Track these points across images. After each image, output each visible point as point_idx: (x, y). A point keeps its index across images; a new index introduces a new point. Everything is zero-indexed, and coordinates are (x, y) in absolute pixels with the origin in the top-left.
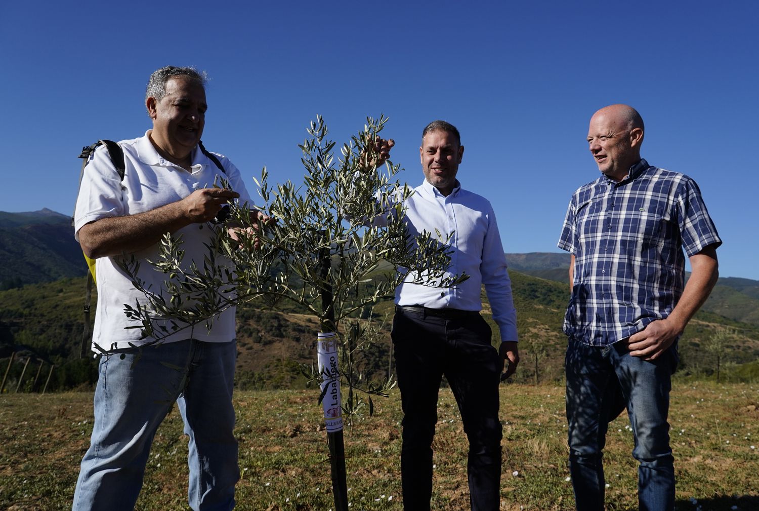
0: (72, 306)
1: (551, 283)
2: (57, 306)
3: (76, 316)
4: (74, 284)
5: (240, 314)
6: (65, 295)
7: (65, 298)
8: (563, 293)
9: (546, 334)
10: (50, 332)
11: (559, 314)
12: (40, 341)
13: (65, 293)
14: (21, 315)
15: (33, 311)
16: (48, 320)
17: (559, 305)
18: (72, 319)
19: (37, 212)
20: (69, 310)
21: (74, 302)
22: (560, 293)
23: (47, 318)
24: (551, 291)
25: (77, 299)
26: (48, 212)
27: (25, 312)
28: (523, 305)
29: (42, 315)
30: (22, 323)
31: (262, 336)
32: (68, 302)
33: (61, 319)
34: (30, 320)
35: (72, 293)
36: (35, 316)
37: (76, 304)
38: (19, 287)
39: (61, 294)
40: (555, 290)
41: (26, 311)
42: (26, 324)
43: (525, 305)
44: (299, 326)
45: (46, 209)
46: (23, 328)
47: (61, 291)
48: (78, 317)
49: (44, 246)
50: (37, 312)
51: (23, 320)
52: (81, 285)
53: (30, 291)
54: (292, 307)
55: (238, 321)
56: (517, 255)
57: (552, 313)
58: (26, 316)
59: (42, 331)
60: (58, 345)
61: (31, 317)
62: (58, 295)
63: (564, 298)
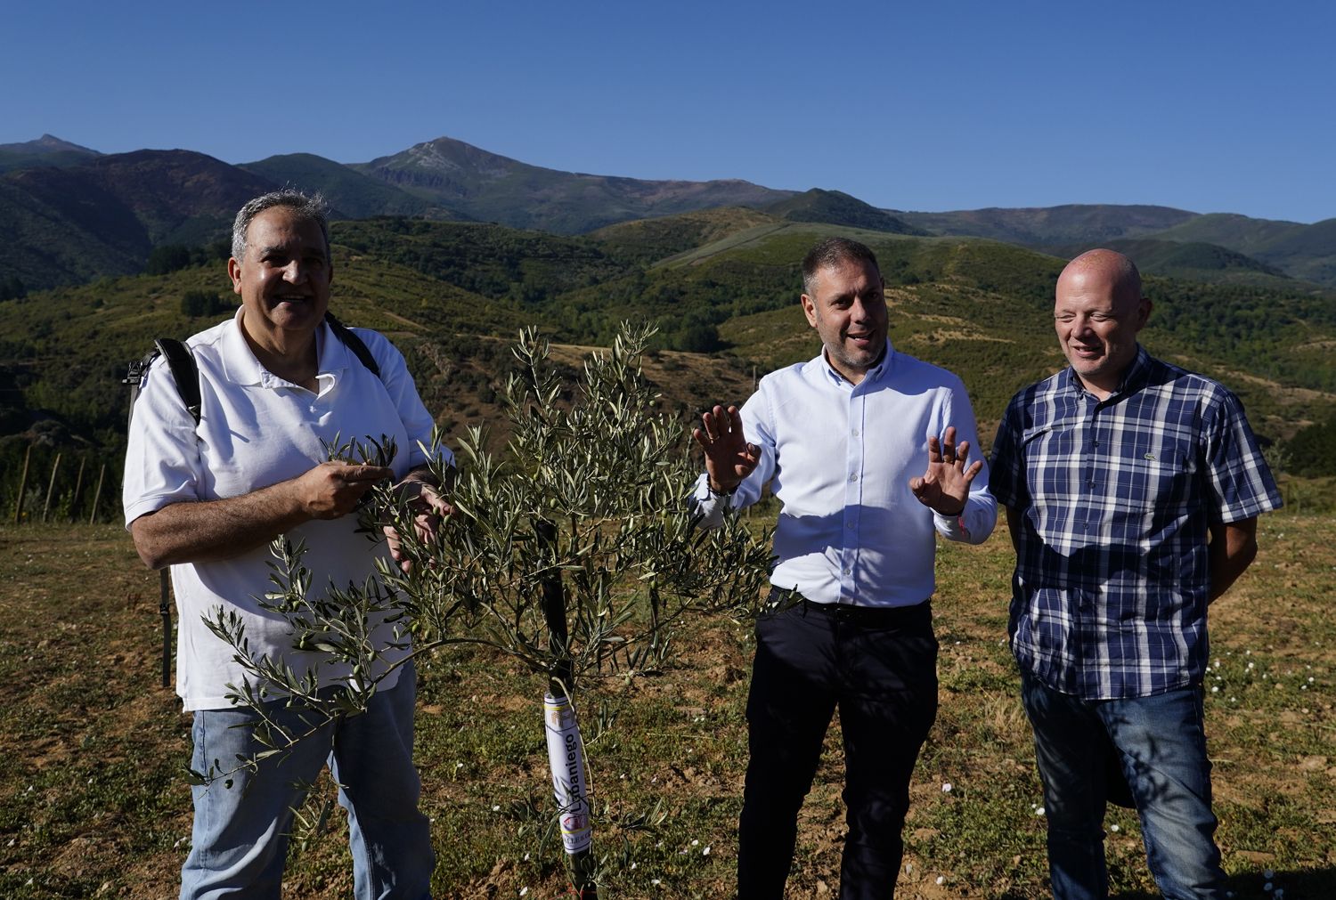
0: (125, 334)
2: (96, 333)
3: (134, 353)
4: (122, 290)
5: (450, 347)
6: (110, 311)
7: (109, 319)
10: (90, 384)
12: (74, 402)
13: (108, 308)
14: (31, 353)
15: (52, 344)
16: (82, 362)
18: (128, 358)
19: (32, 143)
20: (121, 341)
21: (127, 326)
23: (80, 357)
25: (132, 319)
26: (53, 143)
27: (37, 347)
29: (71, 352)
30: (34, 367)
31: (496, 389)
32: (115, 325)
33: (107, 359)
34: (48, 363)
35: (121, 308)
36: (57, 353)
37: (132, 329)
38: (20, 298)
39: (100, 310)
41: (39, 345)
42: (43, 369)
44: (569, 368)
45: (48, 137)
46: (38, 377)
47: (99, 304)
49: (56, 213)
50: (60, 346)
51: (35, 362)
52: (135, 292)
53: (41, 304)
54: (554, 330)
55: (447, 360)
56: (1029, 211)
58: (40, 354)
59: (74, 383)
60: (107, 409)
61: (51, 356)
62: (94, 313)
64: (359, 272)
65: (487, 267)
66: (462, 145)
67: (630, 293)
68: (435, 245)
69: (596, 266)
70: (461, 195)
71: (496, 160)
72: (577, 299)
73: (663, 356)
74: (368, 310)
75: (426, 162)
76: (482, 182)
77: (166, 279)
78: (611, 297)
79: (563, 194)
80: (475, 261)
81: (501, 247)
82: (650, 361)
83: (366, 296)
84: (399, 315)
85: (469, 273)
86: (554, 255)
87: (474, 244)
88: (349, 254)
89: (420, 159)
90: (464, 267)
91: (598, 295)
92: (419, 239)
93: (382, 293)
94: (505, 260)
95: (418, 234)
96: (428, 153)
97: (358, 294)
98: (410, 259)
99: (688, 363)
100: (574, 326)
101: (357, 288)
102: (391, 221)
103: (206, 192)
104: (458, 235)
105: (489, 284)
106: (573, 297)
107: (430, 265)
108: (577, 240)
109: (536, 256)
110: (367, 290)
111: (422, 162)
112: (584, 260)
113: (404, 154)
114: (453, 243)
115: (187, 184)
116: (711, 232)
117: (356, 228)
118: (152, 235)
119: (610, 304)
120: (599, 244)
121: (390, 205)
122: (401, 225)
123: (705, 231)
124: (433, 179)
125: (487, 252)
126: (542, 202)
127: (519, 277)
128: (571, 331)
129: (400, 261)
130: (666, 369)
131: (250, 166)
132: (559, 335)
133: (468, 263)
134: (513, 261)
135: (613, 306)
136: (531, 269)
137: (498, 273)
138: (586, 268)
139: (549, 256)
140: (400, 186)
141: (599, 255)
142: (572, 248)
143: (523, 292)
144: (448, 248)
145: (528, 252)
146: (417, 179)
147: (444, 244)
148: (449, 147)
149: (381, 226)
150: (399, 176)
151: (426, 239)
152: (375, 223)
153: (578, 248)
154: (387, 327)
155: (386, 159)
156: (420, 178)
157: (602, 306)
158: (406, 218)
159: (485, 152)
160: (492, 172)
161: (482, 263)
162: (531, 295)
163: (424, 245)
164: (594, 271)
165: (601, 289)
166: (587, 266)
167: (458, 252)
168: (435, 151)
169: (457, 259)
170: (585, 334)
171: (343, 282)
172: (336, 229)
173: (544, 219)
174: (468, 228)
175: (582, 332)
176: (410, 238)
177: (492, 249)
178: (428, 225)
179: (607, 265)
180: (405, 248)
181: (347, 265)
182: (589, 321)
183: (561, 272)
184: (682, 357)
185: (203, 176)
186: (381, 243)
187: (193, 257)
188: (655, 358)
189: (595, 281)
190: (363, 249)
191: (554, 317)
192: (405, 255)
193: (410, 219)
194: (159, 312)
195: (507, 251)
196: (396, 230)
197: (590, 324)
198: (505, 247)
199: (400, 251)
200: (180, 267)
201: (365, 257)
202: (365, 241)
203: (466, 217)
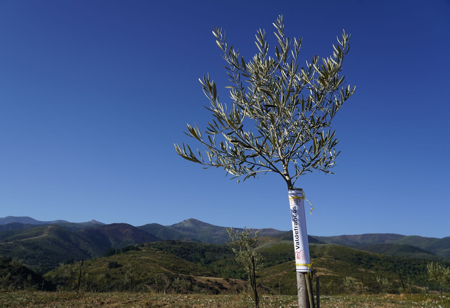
0: (92, 273)
1: (371, 253)
3: (93, 279)
4: (97, 261)
6: (91, 267)
7: (90, 269)
8: (380, 260)
9: (359, 288)
11: (375, 275)
13: (92, 266)
15: (73, 276)
17: (378, 269)
18: (91, 280)
19: (89, 222)
21: (93, 271)
22: (377, 260)
24: (371, 259)
26: (94, 222)
28: (351, 269)
31: (181, 290)
32: (90, 271)
35: (95, 266)
37: (94, 272)
38: (72, 263)
39: (90, 267)
40: (375, 258)
42: (69, 283)
43: (352, 269)
44: (202, 284)
45: (94, 220)
47: (90, 265)
48: (94, 279)
49: (89, 240)
52: (100, 262)
55: (169, 281)
56: (355, 236)
57: (371, 274)
58: (69, 279)
61: (72, 280)
62: (88, 267)
63: (380, 263)
64: (157, 256)
65: (195, 254)
66: (196, 220)
67: (233, 261)
68: (182, 248)
69: (226, 253)
70: (195, 234)
71: (204, 224)
72: (219, 263)
73: (230, 280)
74: (156, 267)
75: (186, 225)
76: (201, 230)
77: (108, 258)
78: (228, 262)
79: (222, 233)
80: (192, 252)
81: (200, 248)
82: (226, 282)
83: (157, 263)
84: (164, 268)
85: (190, 256)
86: (214, 250)
87: (193, 247)
88: (157, 251)
89: (185, 224)
90: (189, 254)
91: (224, 262)
92: (178, 246)
93: (161, 261)
94: (201, 252)
95: (178, 245)
96: (187, 222)
97: (154, 262)
98: (175, 252)
99: (237, 282)
100: (216, 271)
101: (154, 260)
102: (171, 241)
103: (128, 234)
104: (188, 245)
105: (195, 259)
106: (218, 262)
107: (180, 253)
108: (222, 246)
109: (210, 251)
110: (157, 261)
111: (185, 225)
112: (223, 252)
113: (181, 223)
114: (187, 247)
115: (123, 232)
116: (259, 243)
117: (161, 243)
118: (112, 246)
119: (228, 264)
120: (228, 247)
121: (175, 237)
122: (174, 242)
123: (257, 243)
124: (188, 229)
125: (196, 250)
126: (217, 235)
127: (204, 257)
128: (214, 273)
129: (172, 253)
130: (230, 284)
131: (140, 227)
132: (211, 274)
133: (190, 253)
134: (203, 253)
135: (228, 265)
136: (208, 255)
137: (198, 256)
138: (223, 254)
139: (213, 251)
140: (179, 231)
141: (227, 250)
142: (219, 248)
143: (204, 261)
144: (185, 249)
145: (207, 249)
146: (183, 230)
147: (184, 247)
148: (193, 221)
149: (168, 243)
150: (179, 229)
151: (180, 246)
152: (167, 242)
153: (221, 248)
154: (160, 271)
155: (176, 224)
156: (184, 229)
157: (225, 265)
158: (175, 240)
159: (202, 222)
160: (203, 227)
161: (194, 253)
162: (207, 262)
163: (179, 248)
164: (225, 255)
165: (226, 260)
166: (224, 254)
167: (188, 250)
168: (189, 222)
169: (187, 252)
170: (219, 274)
171: (151, 259)
172: (156, 244)
173: (217, 240)
174: (191, 243)
175: (218, 273)
176: (175, 246)
177: (197, 249)
178: (181, 242)
179: (229, 253)
180: (174, 249)
181: (154, 254)
182: (220, 269)
183: (216, 255)
184: (235, 281)
185: (127, 230)
186: (167, 247)
187: (116, 252)
188: (227, 281)
189: (225, 258)
190: (161, 249)
191: (211, 268)
192: (173, 251)
193: (176, 241)
194: (103, 267)
195: (202, 249)
196: (172, 244)
197: (220, 271)
198: (201, 248)
199: (172, 250)
200: (112, 255)
201: (161, 251)
202: (163, 247)
203: (195, 240)
